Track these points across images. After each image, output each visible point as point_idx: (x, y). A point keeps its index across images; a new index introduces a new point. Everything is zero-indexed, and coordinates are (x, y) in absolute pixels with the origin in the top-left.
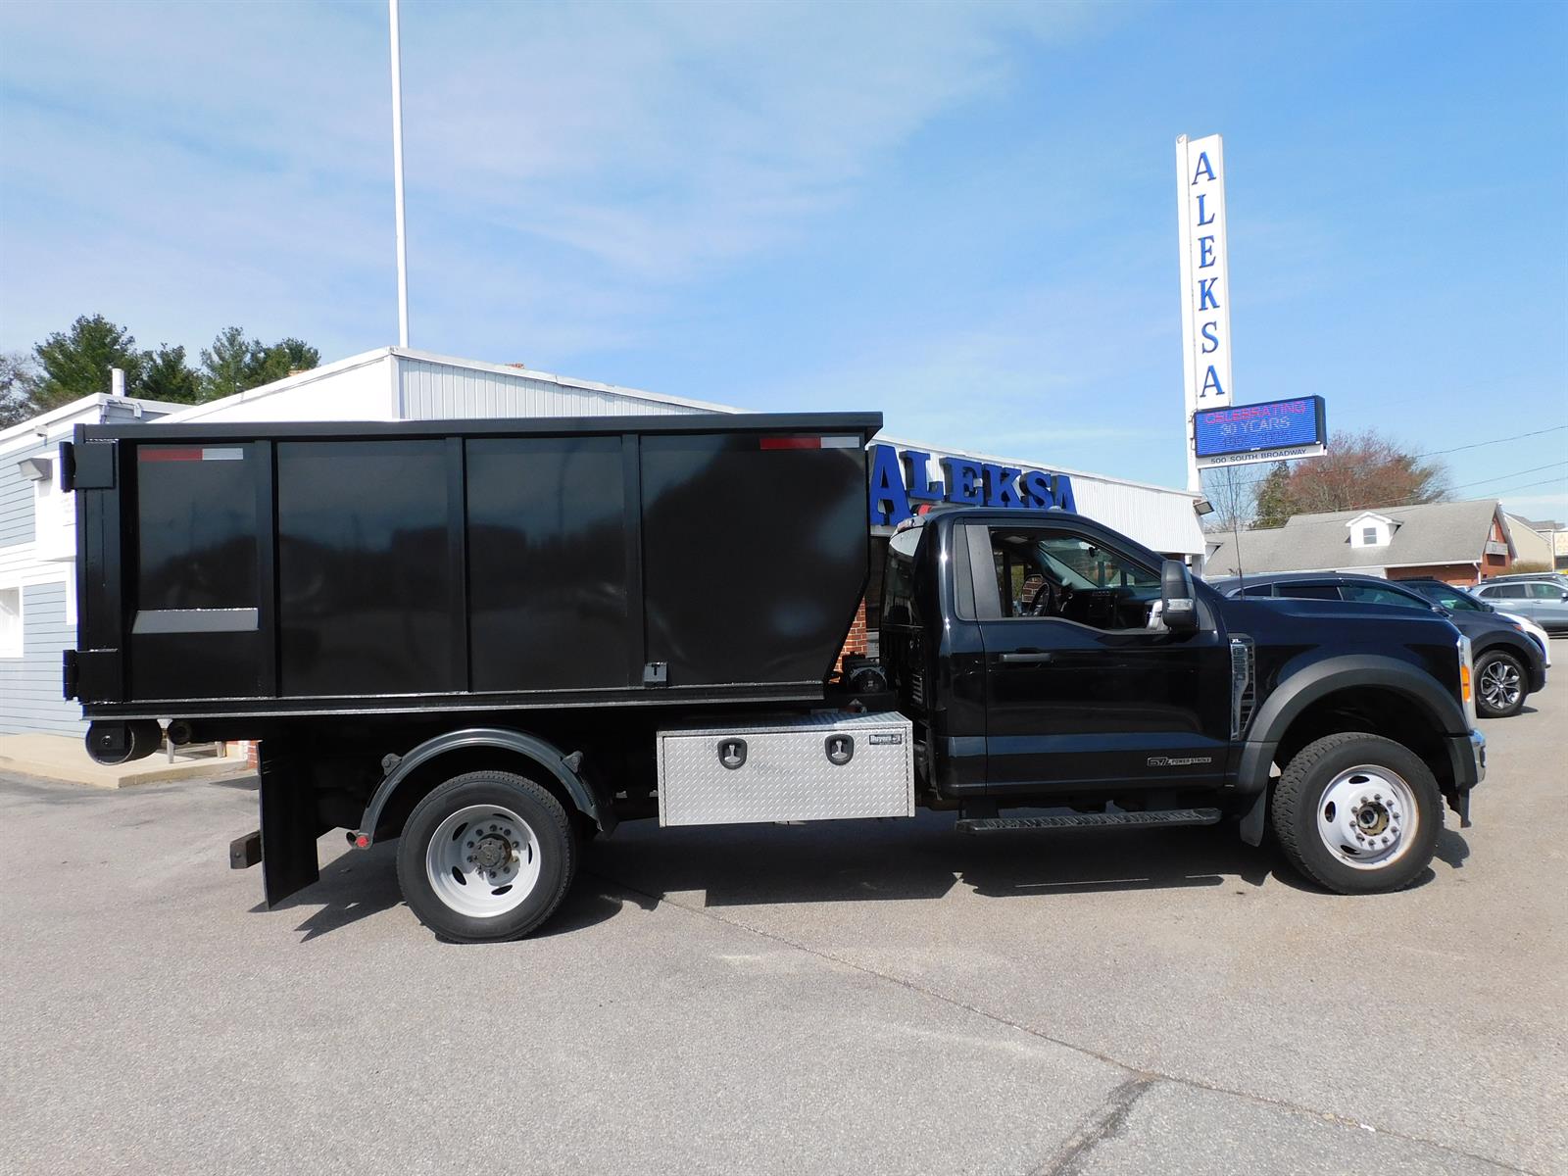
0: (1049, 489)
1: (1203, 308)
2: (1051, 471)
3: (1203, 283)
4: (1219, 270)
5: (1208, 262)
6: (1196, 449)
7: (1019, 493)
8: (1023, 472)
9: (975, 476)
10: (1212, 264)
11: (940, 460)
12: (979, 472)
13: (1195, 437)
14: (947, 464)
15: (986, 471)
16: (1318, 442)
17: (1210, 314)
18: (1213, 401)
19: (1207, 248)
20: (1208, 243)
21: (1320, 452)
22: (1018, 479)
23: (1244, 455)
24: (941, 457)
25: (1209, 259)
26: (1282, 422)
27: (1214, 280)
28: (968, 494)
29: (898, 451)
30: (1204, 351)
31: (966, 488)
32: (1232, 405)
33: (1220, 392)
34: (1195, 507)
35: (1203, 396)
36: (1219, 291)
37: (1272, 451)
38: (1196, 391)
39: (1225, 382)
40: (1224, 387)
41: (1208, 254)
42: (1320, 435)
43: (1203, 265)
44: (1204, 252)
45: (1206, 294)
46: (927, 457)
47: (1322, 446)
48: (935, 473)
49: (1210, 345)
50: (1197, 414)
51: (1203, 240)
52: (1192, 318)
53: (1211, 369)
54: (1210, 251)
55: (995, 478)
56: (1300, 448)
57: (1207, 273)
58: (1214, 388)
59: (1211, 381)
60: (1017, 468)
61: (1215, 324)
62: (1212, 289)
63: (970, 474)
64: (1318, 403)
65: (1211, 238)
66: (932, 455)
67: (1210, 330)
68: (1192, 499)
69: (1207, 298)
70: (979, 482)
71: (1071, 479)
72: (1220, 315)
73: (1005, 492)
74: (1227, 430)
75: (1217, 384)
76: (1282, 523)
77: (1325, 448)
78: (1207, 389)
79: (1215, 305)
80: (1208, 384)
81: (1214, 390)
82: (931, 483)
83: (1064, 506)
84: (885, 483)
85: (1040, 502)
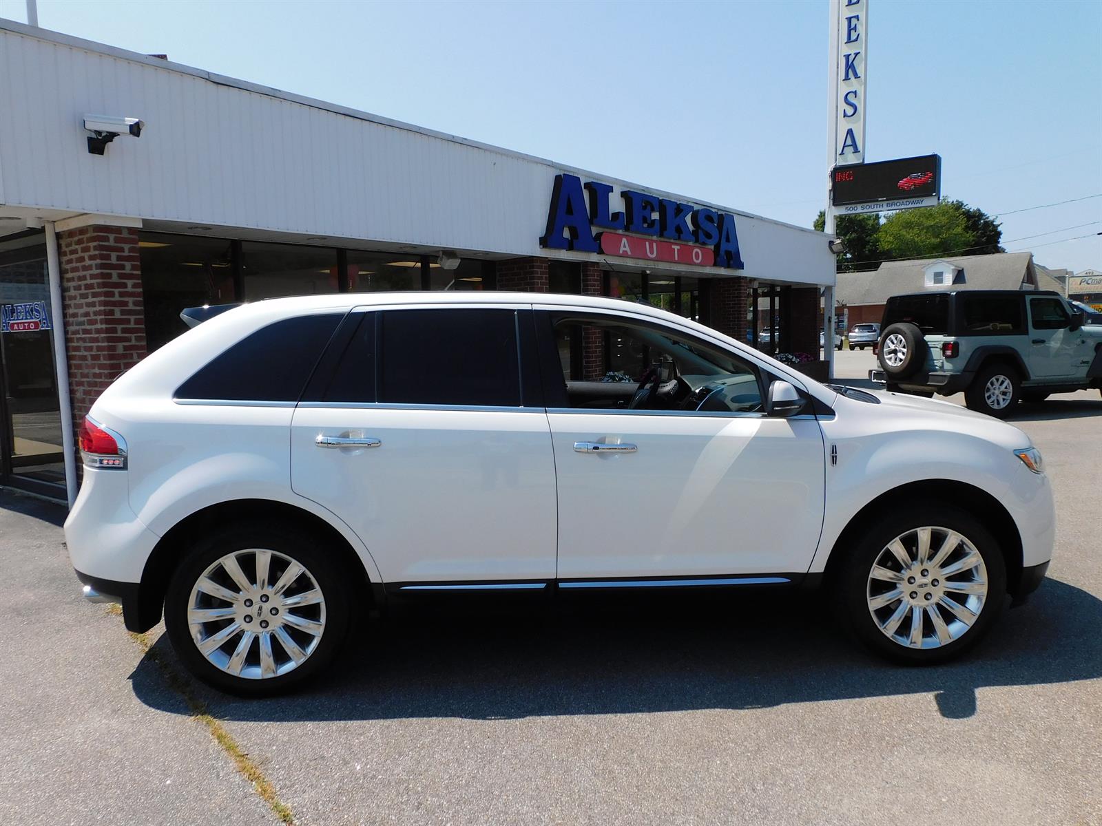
0: (716, 225)
1: (847, 78)
2: (718, 209)
3: (847, 57)
4: (861, 46)
6: (833, 198)
7: (691, 227)
8: (696, 207)
9: (653, 210)
10: (856, 40)
11: (622, 193)
12: (656, 206)
13: (833, 189)
15: (664, 205)
16: (933, 194)
17: (853, 84)
18: (851, 159)
19: (852, 27)
20: (854, 21)
21: (935, 202)
22: (690, 214)
23: (873, 204)
24: (623, 190)
25: (854, 37)
27: (857, 54)
28: (646, 225)
29: (583, 181)
30: (845, 116)
32: (865, 163)
33: (856, 151)
34: (830, 247)
35: (842, 153)
36: (860, 65)
37: (896, 201)
38: (837, 150)
39: (860, 143)
40: (860, 147)
41: (853, 32)
42: (935, 188)
43: (849, 41)
44: (850, 29)
45: (850, 66)
46: (610, 189)
47: (936, 197)
48: (616, 204)
49: (850, 111)
50: (836, 169)
51: (849, 19)
52: (836, 86)
53: (850, 132)
54: (855, 28)
55: (670, 212)
56: (918, 199)
57: (851, 49)
58: (851, 148)
59: (849, 142)
60: (690, 204)
61: (855, 93)
62: (854, 62)
63: (649, 207)
64: (935, 161)
65: (857, 17)
66: (615, 187)
67: (851, 98)
68: (828, 240)
69: (850, 70)
70: (655, 216)
71: (736, 218)
72: (860, 86)
73: (679, 225)
75: (854, 145)
77: (939, 199)
78: (845, 148)
79: (856, 76)
80: (847, 144)
81: (851, 149)
82: (612, 214)
83: (728, 240)
84: (570, 211)
85: (709, 236)
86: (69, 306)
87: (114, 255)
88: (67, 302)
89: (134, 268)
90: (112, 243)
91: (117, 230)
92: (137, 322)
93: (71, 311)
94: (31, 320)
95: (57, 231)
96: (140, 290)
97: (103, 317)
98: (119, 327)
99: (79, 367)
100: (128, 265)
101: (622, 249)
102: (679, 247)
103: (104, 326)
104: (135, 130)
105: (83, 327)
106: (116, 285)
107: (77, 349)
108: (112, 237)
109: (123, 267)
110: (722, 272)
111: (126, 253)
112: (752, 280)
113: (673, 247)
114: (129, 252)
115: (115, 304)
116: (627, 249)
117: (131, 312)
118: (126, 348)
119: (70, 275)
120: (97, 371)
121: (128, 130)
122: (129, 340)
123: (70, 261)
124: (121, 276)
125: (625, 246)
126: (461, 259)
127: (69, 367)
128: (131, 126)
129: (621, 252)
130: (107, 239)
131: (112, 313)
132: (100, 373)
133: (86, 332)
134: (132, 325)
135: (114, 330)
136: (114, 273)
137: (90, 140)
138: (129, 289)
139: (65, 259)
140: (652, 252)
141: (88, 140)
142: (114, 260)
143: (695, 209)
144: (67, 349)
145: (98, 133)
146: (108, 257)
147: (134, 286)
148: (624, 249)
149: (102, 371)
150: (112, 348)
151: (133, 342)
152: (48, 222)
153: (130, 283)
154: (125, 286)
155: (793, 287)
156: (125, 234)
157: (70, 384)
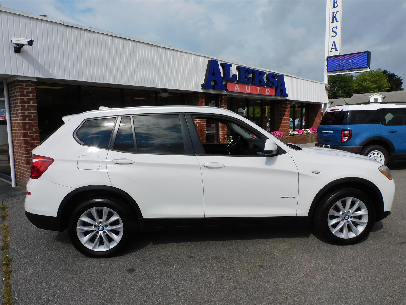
0: (276, 79)
1: (333, 22)
2: (278, 74)
3: (333, 13)
4: (339, 9)
5: (336, 6)
6: (327, 69)
7: (266, 81)
8: (267, 73)
9: (249, 74)
10: (337, 7)
11: (236, 67)
12: (251, 72)
13: (327, 66)
14: (238, 68)
15: (254, 72)
16: (367, 67)
17: (335, 24)
18: (334, 53)
19: (336, 1)
21: (368, 70)
22: (265, 75)
23: (343, 71)
24: (237, 66)
25: (336, 5)
26: (356, 60)
27: (337, 12)
28: (246, 80)
29: (220, 63)
30: (332, 36)
31: (246, 78)
32: (340, 55)
33: (336, 50)
34: (326, 88)
35: (331, 51)
36: (339, 16)
37: (352, 70)
38: (329, 50)
39: (338, 47)
40: (338, 49)
41: (336, 3)
42: (368, 65)
43: (334, 7)
44: (334, 3)
45: (334, 17)
46: (231, 66)
47: (369, 68)
48: (234, 71)
49: (334, 34)
50: (329, 58)
52: (329, 25)
53: (334, 43)
54: (336, 2)
55: (257, 75)
56: (362, 69)
57: (335, 10)
59: (334, 47)
60: (265, 72)
61: (336, 27)
62: (336, 15)
63: (247, 73)
64: (368, 53)
66: (233, 65)
67: (335, 29)
68: (325, 85)
69: (334, 18)
70: (251, 76)
71: (284, 76)
72: (338, 24)
73: (260, 80)
74: (338, 63)
75: (336, 48)
76: (351, 96)
77: (369, 69)
78: (332, 49)
79: (337, 21)
80: (333, 48)
81: (335, 49)
82: (232, 75)
83: (281, 86)
84: (214, 74)
85: (273, 84)
86: (12, 110)
87: (25, 91)
88: (11, 109)
89: (33, 96)
90: (24, 87)
91: (27, 82)
92: (34, 116)
93: (12, 112)
94: (3, 116)
95: (7, 82)
96: (36, 104)
97: (21, 115)
98: (27, 119)
99: (15, 133)
100: (31, 95)
101: (236, 89)
102: (260, 88)
103: (21, 118)
104: (31, 43)
105: (16, 118)
106: (26, 103)
107: (14, 126)
108: (24, 84)
109: (29, 96)
110: (279, 98)
111: (30, 90)
112: (292, 101)
113: (258, 88)
114: (31, 90)
115: (26, 110)
116: (238, 89)
117: (32, 113)
118: (30, 126)
119: (11, 99)
120: (20, 135)
121: (27, 43)
122: (31, 123)
123: (11, 94)
124: (28, 99)
125: (237, 88)
126: (169, 92)
127: (12, 133)
128: (28, 42)
129: (235, 90)
130: (22, 85)
131: (24, 113)
132: (21, 136)
133: (17, 120)
134: (33, 118)
135: (25, 120)
136: (25, 98)
137: (15, 47)
138: (31, 104)
139: (10, 93)
140: (248, 90)
141: (14, 47)
142: (25, 93)
143: (267, 74)
144: (11, 126)
145: (17, 44)
146: (23, 92)
147: (33, 103)
148: (237, 89)
149: (21, 135)
150: (25, 127)
151: (33, 124)
152: (4, 79)
153: (32, 102)
154: (30, 103)
155: (310, 104)
156: (30, 83)
157: (13, 140)
